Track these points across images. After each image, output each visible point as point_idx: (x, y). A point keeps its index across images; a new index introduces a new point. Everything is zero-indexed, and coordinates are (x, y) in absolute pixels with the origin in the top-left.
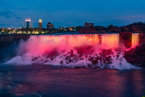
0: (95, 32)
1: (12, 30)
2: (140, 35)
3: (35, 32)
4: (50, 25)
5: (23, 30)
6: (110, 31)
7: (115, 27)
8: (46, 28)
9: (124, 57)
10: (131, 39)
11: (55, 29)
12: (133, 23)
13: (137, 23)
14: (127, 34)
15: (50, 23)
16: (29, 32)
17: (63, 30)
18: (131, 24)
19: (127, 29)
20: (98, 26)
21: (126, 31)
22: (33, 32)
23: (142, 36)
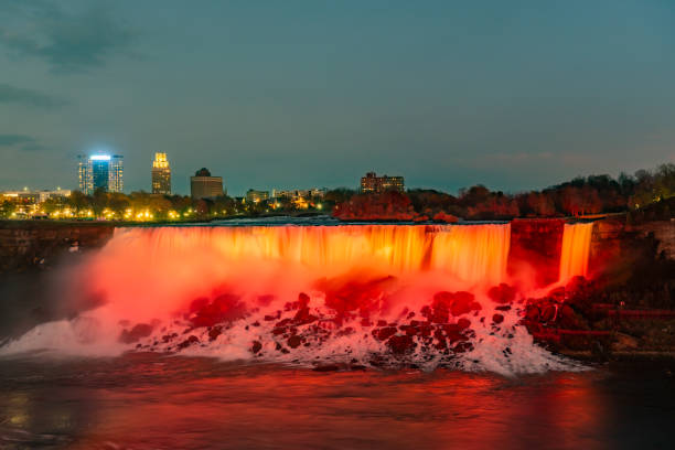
0: (409, 217)
1: (26, 203)
2: (595, 232)
3: (135, 212)
4: (205, 179)
5: (78, 201)
6: (472, 212)
7: (494, 194)
8: (186, 197)
9: (522, 323)
10: (560, 249)
11: (229, 198)
12: (570, 181)
13: (590, 178)
14: (544, 225)
15: (204, 172)
16: (106, 211)
17: (268, 207)
18: (565, 185)
19: (544, 207)
20: (420, 191)
21: (539, 215)
22: (128, 214)
23: (603, 236)
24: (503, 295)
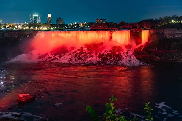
0: (107, 29)
1: (17, 26)
2: (150, 32)
3: (43, 28)
5: (30, 25)
6: (121, 27)
7: (126, 23)
8: (55, 24)
9: (133, 54)
10: (142, 36)
11: (65, 24)
12: (144, 20)
13: (148, 19)
14: (138, 30)
16: (36, 27)
17: (74, 26)
18: (143, 21)
19: (138, 26)
20: (109, 23)
21: (137, 28)
22: (41, 28)
23: (152, 33)
24: (128, 47)
